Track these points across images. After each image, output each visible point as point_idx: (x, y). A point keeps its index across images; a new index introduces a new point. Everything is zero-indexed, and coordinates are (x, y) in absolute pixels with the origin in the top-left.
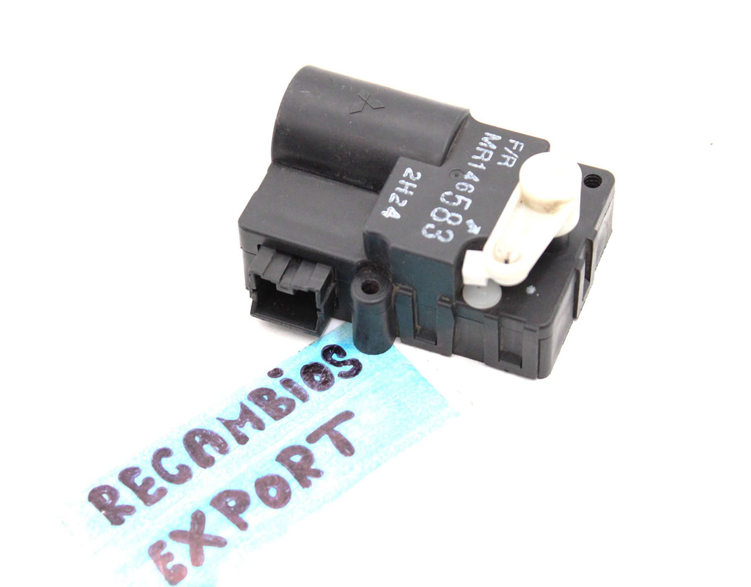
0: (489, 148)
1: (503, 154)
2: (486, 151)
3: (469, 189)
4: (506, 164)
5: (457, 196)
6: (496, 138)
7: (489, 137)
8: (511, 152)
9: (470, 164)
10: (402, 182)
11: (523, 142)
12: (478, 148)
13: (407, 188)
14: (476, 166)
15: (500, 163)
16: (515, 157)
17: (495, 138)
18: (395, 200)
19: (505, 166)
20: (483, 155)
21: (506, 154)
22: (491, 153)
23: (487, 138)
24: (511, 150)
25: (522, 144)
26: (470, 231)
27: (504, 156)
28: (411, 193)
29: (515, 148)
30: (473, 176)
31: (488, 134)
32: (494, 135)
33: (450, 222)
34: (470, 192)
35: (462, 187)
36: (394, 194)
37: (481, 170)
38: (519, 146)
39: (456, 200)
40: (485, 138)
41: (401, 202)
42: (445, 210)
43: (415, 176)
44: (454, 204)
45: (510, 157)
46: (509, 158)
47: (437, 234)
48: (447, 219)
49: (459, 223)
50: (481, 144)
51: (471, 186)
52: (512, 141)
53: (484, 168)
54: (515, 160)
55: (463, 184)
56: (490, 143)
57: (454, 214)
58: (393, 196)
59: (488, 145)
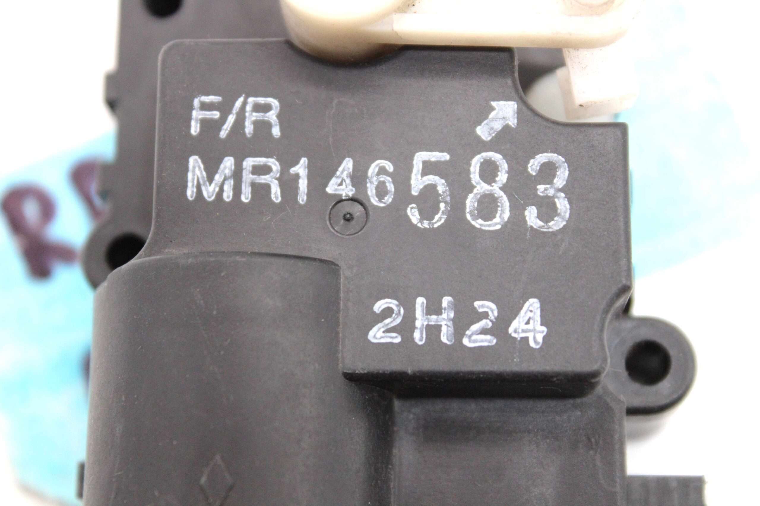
0: (237, 175)
1: (244, 133)
2: (247, 177)
3: (382, 171)
4: (272, 116)
5: (415, 192)
6: (197, 169)
7: (199, 187)
8: (231, 119)
9: (302, 198)
10: (419, 337)
11: (192, 101)
12: (246, 197)
13: (434, 317)
14: (303, 184)
15: (276, 132)
16: (245, 103)
17: (198, 172)
18: (484, 331)
19: (279, 116)
20: (263, 179)
21: (243, 127)
22: (249, 163)
23: (203, 188)
24: (223, 120)
25: (196, 102)
26: (513, 122)
27: (249, 129)
28: (446, 301)
29: (216, 115)
30: (338, 177)
31: (190, 193)
32: (190, 175)
33: (502, 177)
34: (390, 167)
35: (381, 192)
36: (466, 341)
37: (310, 167)
38: (204, 107)
39: (431, 189)
40: (205, 194)
41: (485, 315)
42: (471, 202)
43: (388, 312)
44: (441, 189)
45: (247, 114)
46: (251, 117)
47: (551, 192)
48: (496, 189)
49: (496, 157)
50: (228, 195)
51: (373, 169)
52: (195, 129)
53: (304, 161)
54: (251, 100)
55: (371, 190)
56: (218, 178)
57: (475, 177)
58: (475, 341)
59: (225, 179)
